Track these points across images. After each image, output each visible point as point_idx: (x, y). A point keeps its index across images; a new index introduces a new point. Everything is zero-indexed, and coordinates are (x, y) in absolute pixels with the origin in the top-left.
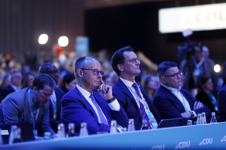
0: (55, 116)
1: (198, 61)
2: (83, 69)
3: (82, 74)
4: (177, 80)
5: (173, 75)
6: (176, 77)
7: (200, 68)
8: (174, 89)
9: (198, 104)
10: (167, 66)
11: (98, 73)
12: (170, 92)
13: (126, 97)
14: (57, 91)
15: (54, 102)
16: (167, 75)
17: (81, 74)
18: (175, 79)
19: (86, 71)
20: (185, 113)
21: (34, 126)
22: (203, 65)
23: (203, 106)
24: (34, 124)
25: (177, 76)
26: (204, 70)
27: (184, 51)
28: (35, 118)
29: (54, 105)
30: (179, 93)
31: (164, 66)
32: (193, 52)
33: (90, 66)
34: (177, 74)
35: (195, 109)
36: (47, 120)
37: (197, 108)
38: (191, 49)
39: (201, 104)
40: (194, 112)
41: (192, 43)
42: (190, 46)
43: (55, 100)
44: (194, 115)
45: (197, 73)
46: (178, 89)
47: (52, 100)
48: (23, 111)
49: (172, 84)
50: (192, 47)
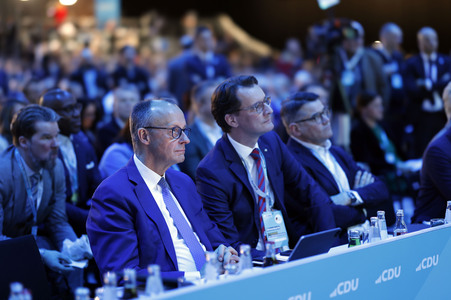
0: (74, 198)
1: (350, 55)
2: (149, 128)
3: (148, 138)
4: (321, 127)
5: (313, 118)
6: (319, 120)
7: (353, 70)
8: (317, 147)
9: (364, 177)
10: (298, 102)
11: (181, 134)
12: (309, 153)
13: (233, 180)
14: (77, 146)
15: (72, 168)
16: (301, 118)
17: (145, 138)
18: (318, 124)
19: (156, 131)
20: (338, 196)
21: (35, 219)
22: (360, 64)
23: (373, 181)
24: (35, 214)
25: (322, 118)
26: (362, 73)
27: (321, 37)
28: (36, 201)
29: (74, 176)
30: (328, 155)
31: (293, 102)
32: (341, 39)
33: (163, 121)
34: (320, 115)
35: (357, 186)
36: (61, 209)
37: (362, 185)
38: (335, 34)
39: (370, 175)
40: (356, 194)
41: (337, 22)
42: (333, 28)
43: (75, 165)
44: (355, 199)
45: (348, 79)
46: (324, 146)
47: (67, 165)
48: (11, 191)
49: (313, 135)
50: (339, 29)
